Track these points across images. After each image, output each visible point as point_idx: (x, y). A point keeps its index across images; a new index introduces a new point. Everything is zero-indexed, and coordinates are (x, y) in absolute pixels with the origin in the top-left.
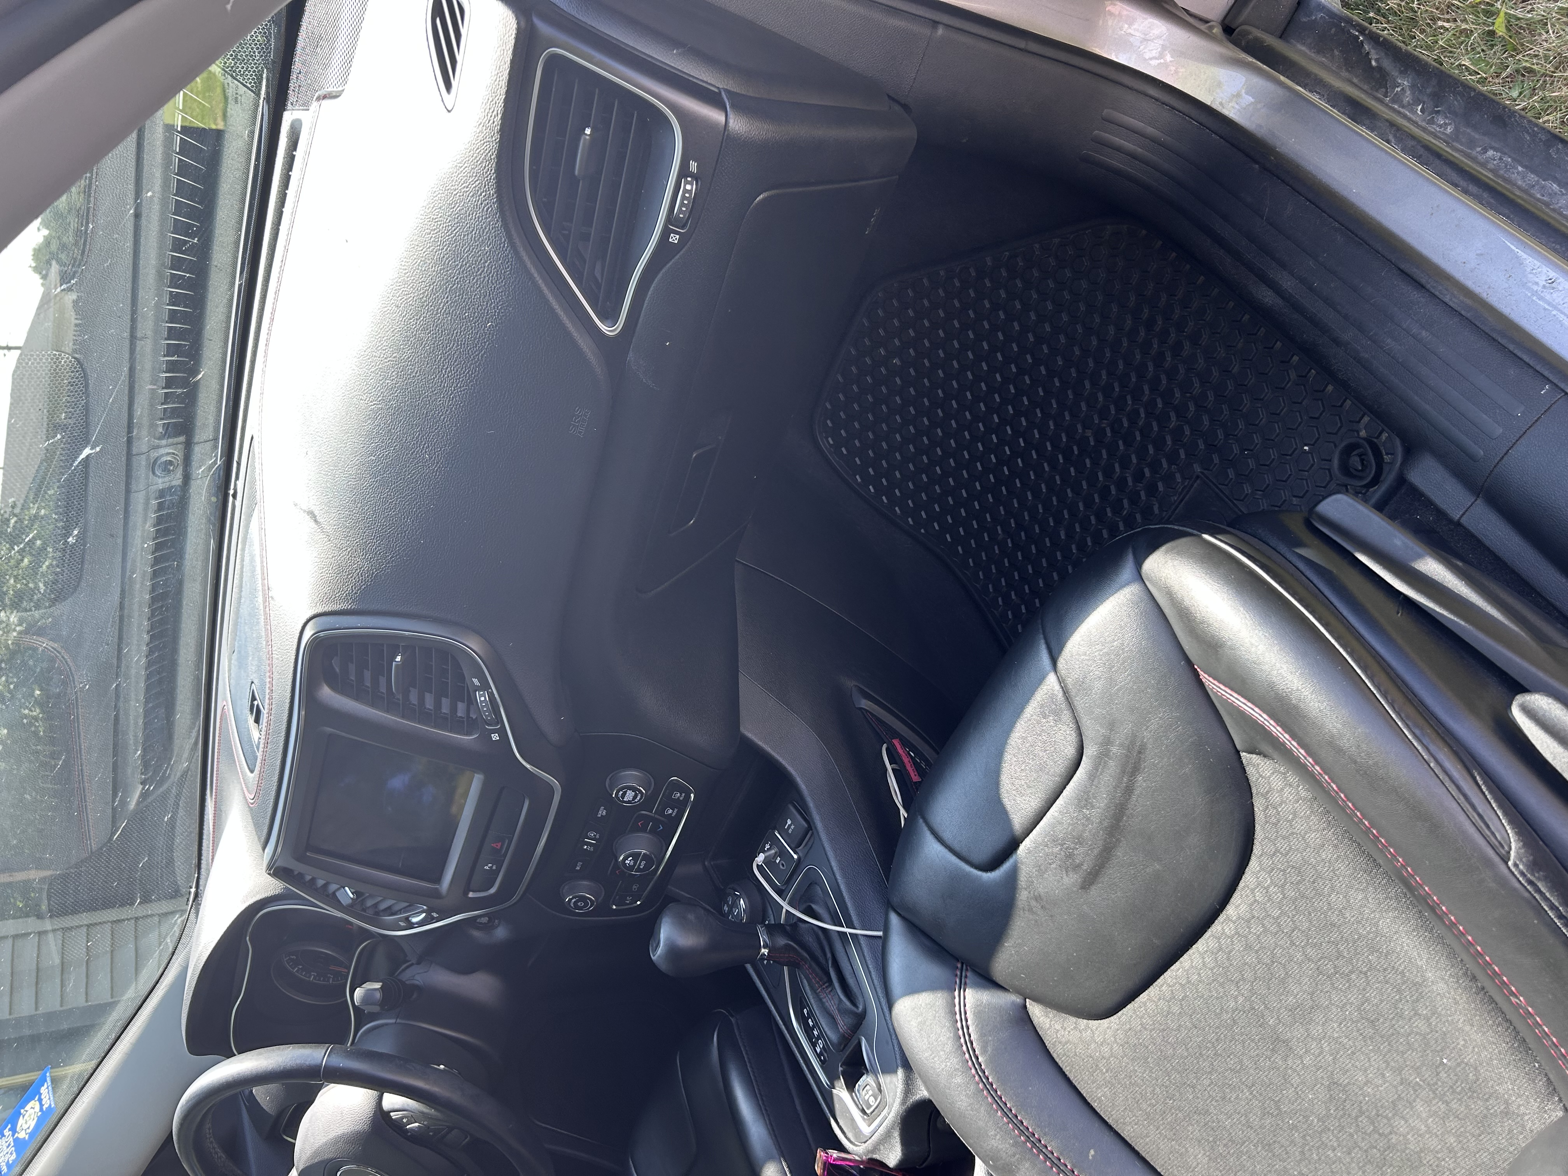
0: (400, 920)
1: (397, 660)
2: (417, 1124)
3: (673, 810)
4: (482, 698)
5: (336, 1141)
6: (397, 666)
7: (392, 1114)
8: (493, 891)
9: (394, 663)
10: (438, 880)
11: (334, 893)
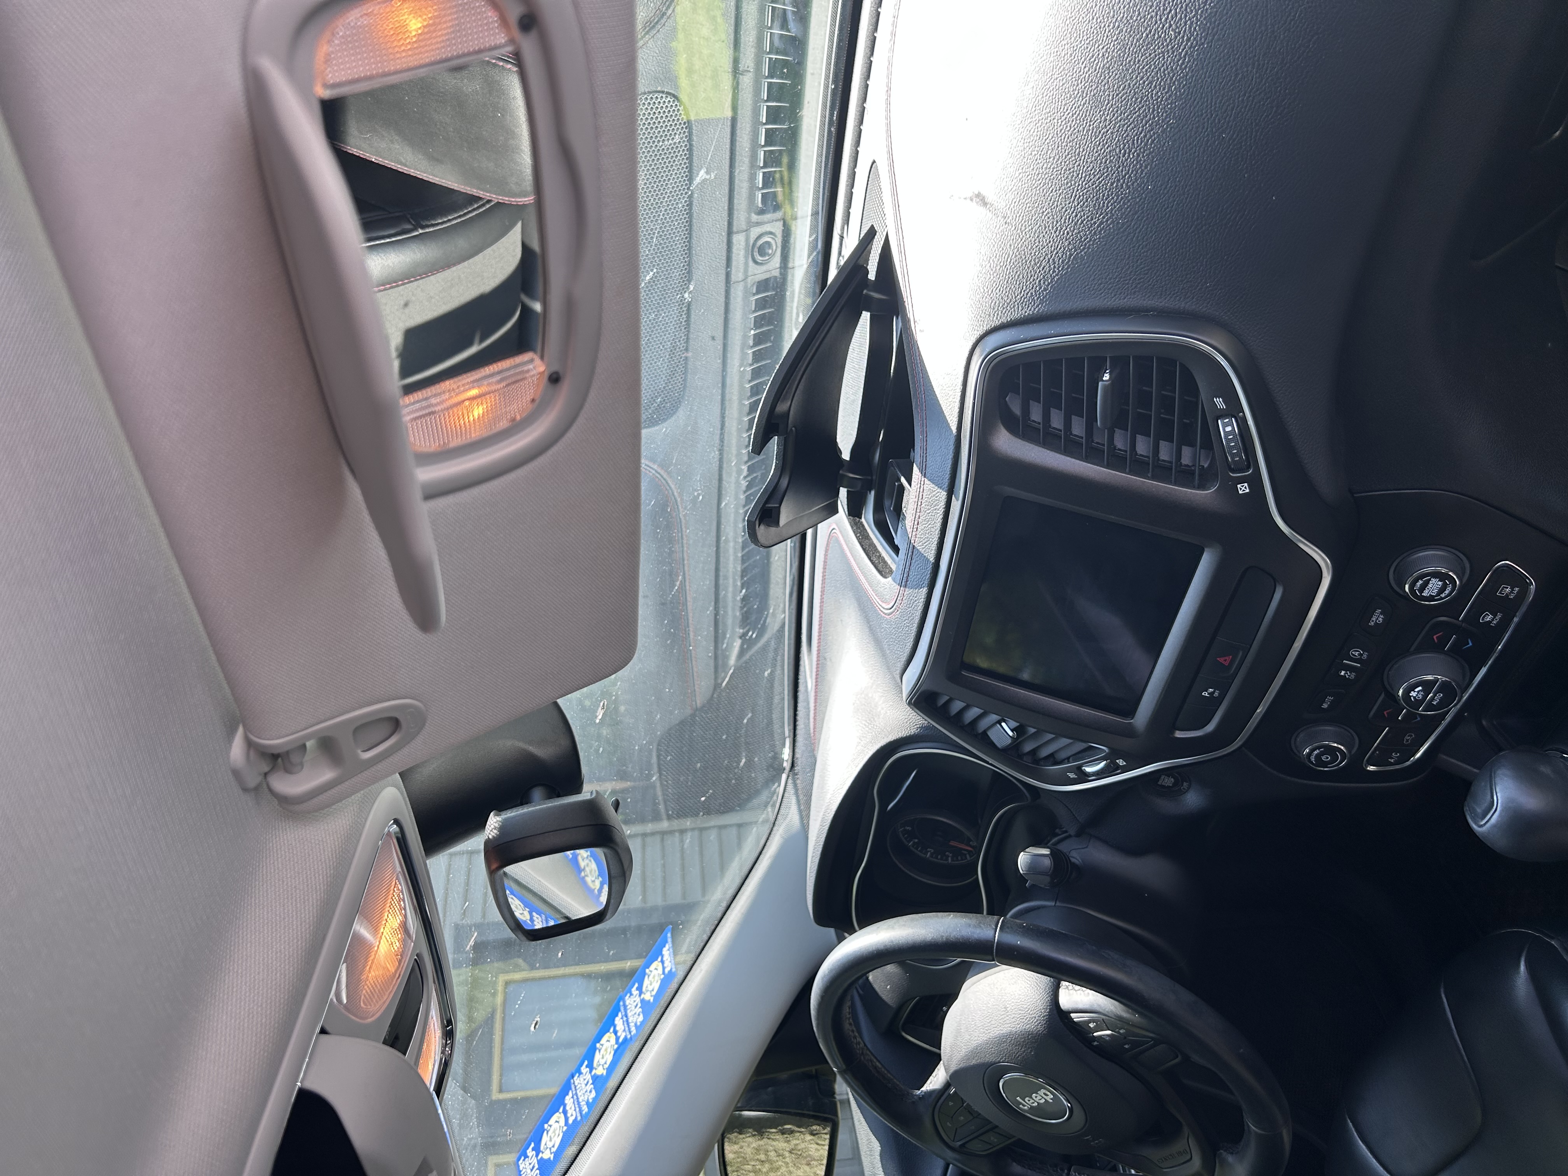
0: (1070, 769)
1: (1104, 379)
2: (1109, 1032)
3: (1495, 615)
4: (1227, 428)
5: (1002, 1040)
6: (1105, 388)
7: (1073, 1015)
8: (1210, 727)
9: (1100, 384)
10: (1131, 712)
11: (985, 733)
